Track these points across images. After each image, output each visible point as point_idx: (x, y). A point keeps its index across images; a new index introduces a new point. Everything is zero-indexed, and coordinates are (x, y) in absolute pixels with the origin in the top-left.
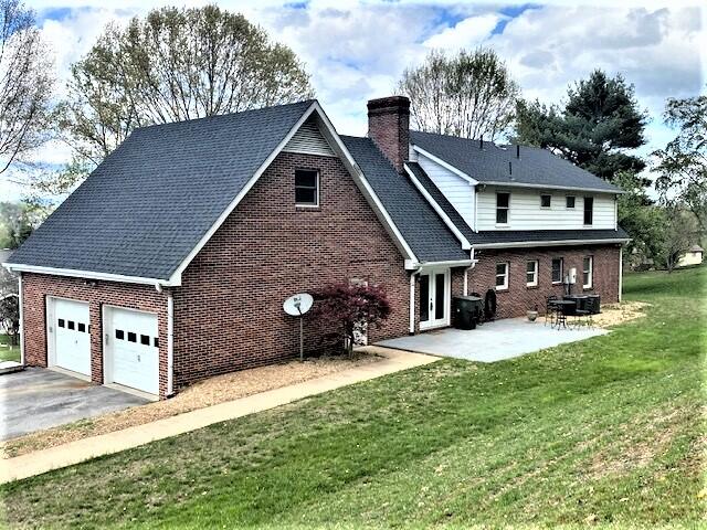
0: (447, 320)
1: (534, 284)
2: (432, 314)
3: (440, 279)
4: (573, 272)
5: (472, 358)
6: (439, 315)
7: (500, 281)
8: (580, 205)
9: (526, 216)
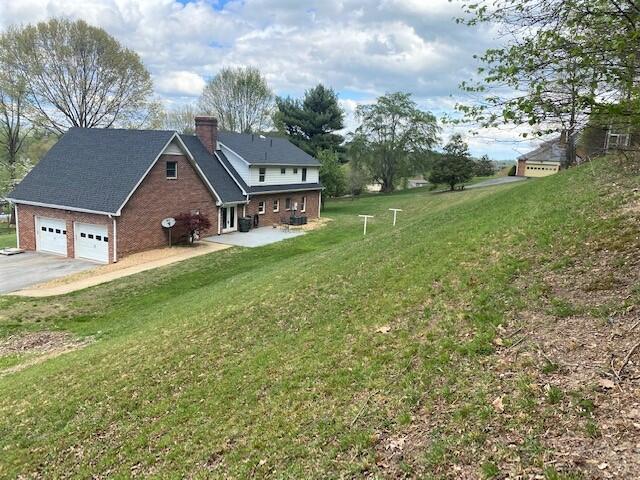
0: (236, 227)
1: (277, 210)
2: (228, 225)
3: (232, 209)
4: (296, 204)
5: (246, 246)
6: (232, 226)
7: (261, 210)
8: (300, 172)
9: (274, 178)
